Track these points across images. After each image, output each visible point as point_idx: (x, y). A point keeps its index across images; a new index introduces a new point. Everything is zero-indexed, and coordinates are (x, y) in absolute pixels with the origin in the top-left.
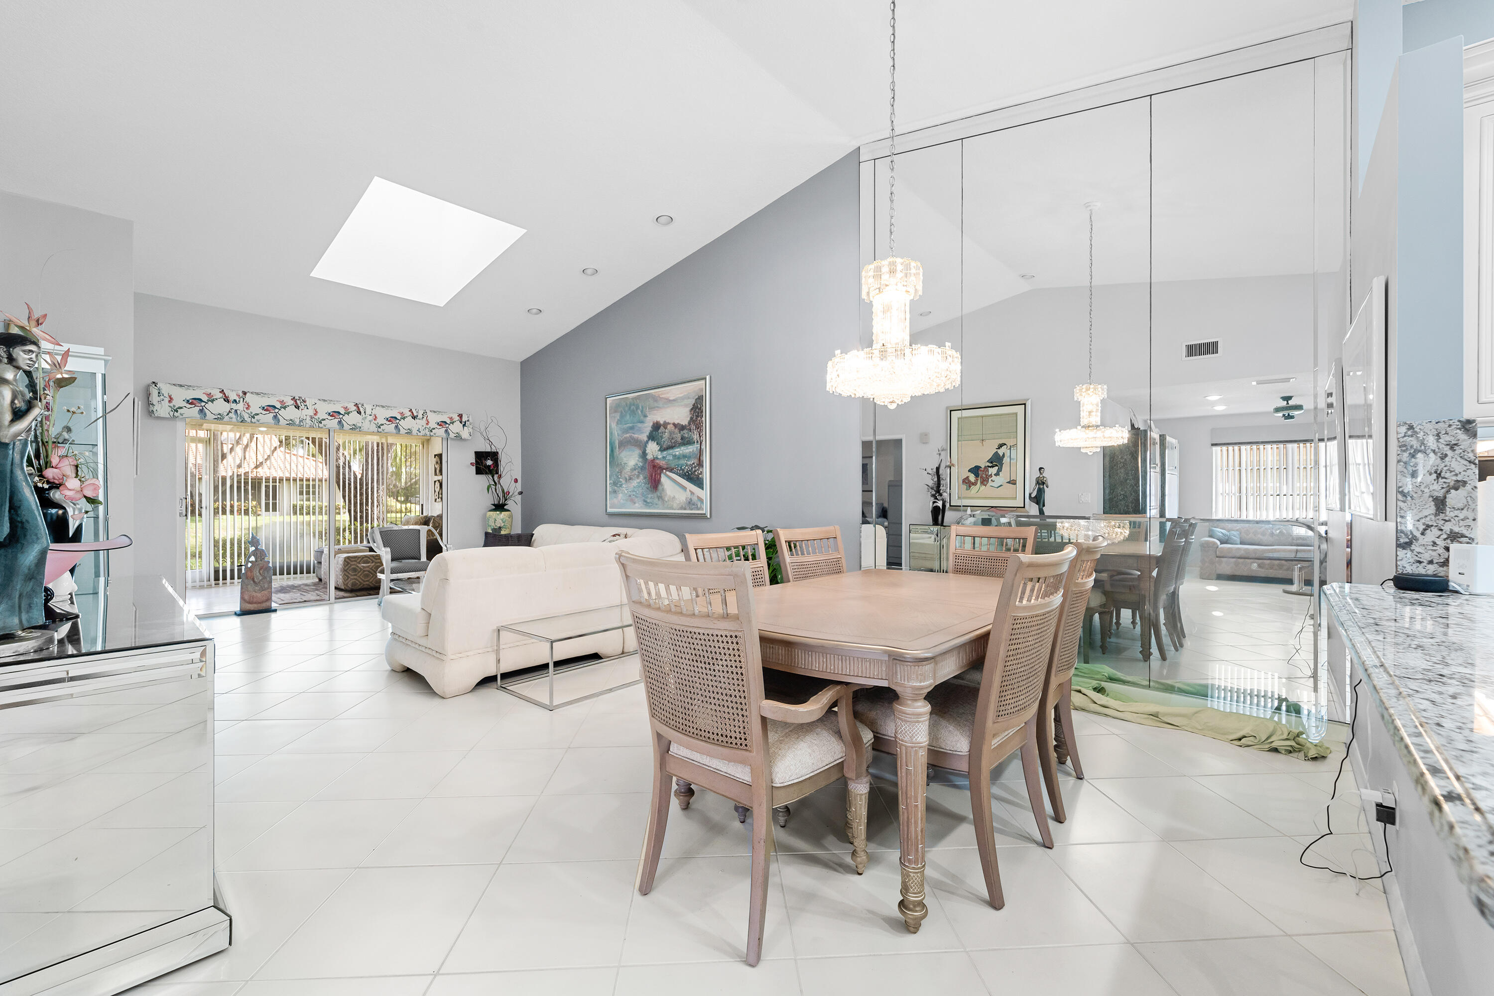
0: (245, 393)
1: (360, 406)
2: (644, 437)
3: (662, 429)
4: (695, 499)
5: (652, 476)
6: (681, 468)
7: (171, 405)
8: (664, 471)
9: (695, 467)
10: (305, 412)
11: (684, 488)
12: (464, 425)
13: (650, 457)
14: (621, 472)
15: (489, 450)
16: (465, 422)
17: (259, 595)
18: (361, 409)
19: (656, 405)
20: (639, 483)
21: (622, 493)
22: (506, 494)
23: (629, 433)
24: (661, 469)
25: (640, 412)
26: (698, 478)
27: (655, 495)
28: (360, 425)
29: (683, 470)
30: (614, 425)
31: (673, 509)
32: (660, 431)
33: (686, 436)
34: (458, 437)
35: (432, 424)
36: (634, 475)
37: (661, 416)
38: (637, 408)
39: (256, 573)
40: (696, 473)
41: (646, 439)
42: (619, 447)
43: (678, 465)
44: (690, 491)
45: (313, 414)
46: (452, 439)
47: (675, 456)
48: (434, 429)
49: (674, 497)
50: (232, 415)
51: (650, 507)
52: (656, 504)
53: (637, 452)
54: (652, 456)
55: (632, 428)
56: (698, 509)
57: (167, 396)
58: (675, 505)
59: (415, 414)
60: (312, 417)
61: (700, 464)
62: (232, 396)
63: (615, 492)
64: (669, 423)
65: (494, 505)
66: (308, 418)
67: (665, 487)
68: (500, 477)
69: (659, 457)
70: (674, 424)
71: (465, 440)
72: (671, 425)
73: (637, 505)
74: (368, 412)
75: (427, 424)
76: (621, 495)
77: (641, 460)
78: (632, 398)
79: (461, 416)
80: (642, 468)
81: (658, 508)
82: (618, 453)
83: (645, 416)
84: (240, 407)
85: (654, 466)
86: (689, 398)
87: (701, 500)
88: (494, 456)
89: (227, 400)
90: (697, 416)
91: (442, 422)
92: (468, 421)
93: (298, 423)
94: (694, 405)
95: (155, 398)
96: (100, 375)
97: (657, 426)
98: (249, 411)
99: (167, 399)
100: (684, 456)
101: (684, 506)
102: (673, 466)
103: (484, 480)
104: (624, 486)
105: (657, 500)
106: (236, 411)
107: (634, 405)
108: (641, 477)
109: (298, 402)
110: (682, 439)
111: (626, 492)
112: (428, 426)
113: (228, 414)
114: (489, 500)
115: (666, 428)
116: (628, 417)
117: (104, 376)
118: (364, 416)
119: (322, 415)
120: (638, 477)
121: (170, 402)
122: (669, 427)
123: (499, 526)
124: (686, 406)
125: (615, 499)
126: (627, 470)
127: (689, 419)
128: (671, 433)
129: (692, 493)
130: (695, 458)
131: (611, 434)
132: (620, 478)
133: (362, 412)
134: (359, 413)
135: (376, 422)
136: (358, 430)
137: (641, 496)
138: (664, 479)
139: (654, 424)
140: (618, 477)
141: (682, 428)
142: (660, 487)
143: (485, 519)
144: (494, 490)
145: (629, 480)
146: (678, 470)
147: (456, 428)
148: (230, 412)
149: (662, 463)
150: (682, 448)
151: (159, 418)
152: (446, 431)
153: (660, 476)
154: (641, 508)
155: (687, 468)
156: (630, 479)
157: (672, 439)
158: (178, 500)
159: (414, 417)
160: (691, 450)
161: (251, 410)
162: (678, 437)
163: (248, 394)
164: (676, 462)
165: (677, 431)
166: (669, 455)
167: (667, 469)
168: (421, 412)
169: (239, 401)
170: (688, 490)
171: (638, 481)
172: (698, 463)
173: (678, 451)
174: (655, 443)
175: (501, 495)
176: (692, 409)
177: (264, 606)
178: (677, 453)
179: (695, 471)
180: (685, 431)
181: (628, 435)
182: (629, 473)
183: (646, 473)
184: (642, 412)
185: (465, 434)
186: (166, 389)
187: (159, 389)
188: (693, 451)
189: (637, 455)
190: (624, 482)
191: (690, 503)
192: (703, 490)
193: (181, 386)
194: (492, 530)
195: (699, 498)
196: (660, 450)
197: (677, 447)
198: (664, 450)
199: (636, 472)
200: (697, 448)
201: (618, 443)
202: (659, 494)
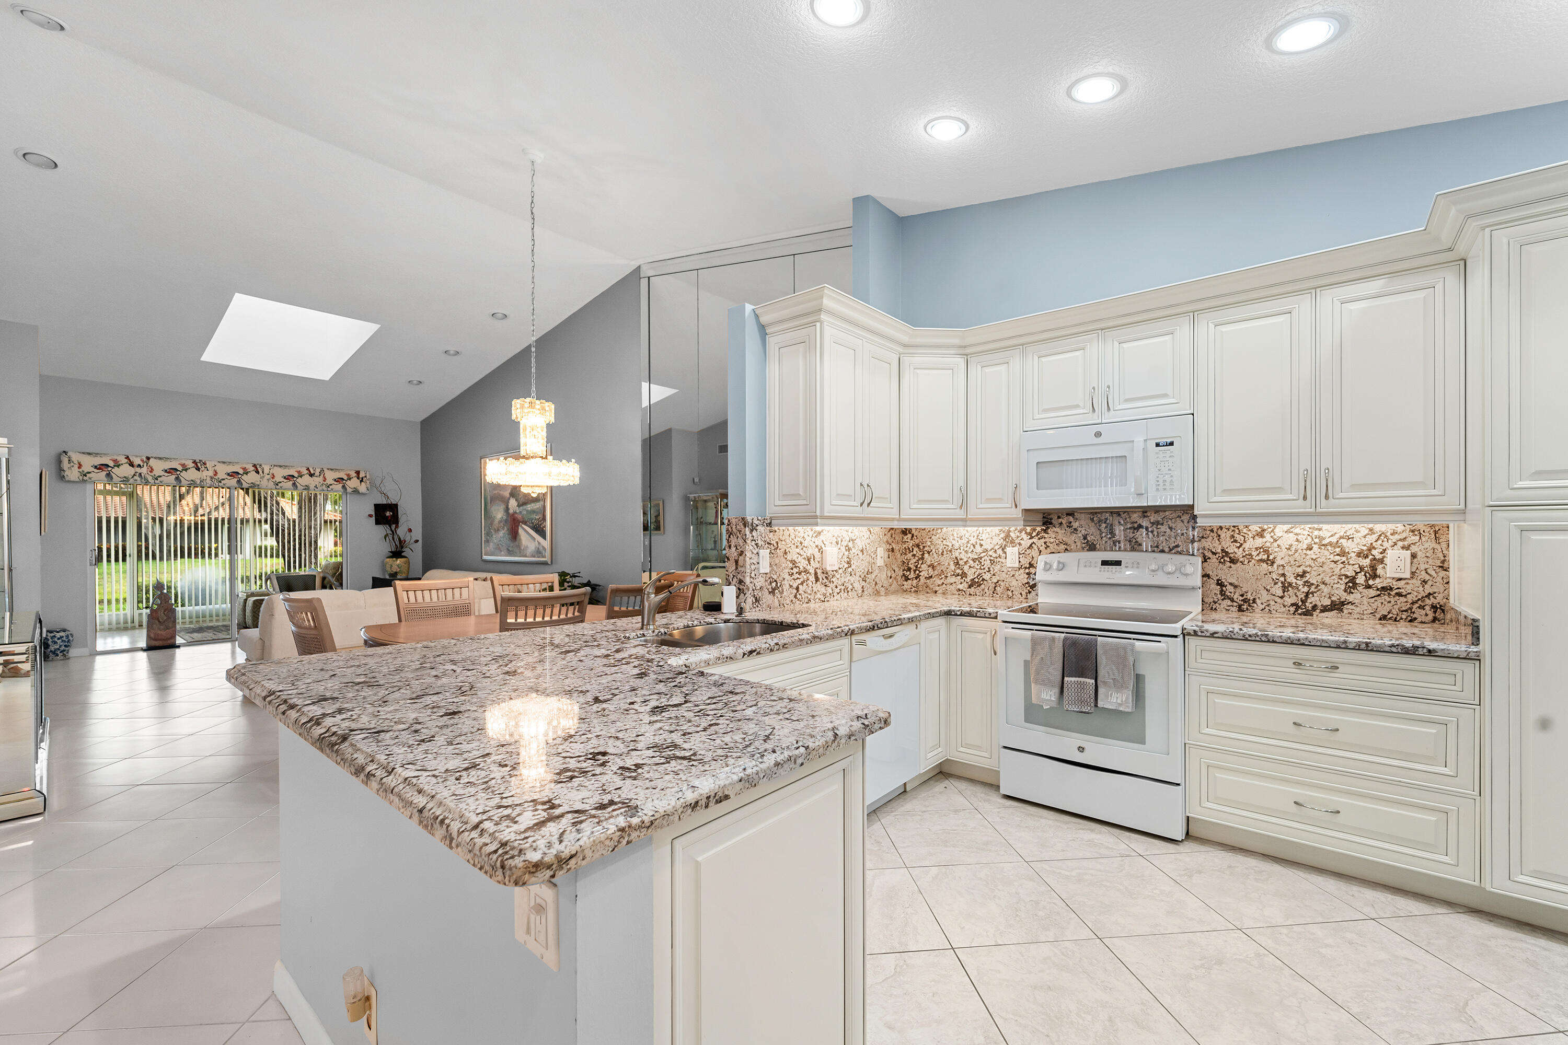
0: (148, 458)
1: (258, 466)
2: (507, 494)
4: (541, 548)
5: (512, 528)
6: (531, 521)
7: (81, 470)
9: (541, 521)
10: (206, 473)
11: (534, 539)
12: (361, 481)
13: (511, 511)
14: (492, 524)
15: (385, 502)
16: (363, 478)
17: (163, 633)
18: (260, 470)
20: (504, 534)
21: (492, 542)
22: (402, 543)
23: (497, 490)
24: (519, 522)
26: (543, 530)
27: (515, 546)
28: (258, 483)
29: (533, 523)
31: (526, 557)
34: (356, 491)
35: (329, 481)
36: (500, 527)
39: (161, 615)
40: (542, 526)
42: (490, 502)
43: (530, 519)
44: (538, 541)
45: (212, 475)
46: (350, 493)
47: (527, 511)
48: (331, 485)
49: (528, 548)
50: (137, 478)
51: (510, 556)
52: (515, 553)
53: (502, 507)
56: (543, 556)
57: (77, 463)
58: (529, 554)
59: (312, 472)
60: (211, 478)
61: (544, 519)
62: (137, 461)
63: (487, 541)
65: (390, 552)
66: (208, 478)
67: (521, 537)
68: (397, 527)
69: (517, 512)
71: (363, 494)
73: (503, 553)
74: (266, 471)
75: (324, 481)
76: (491, 544)
77: (505, 514)
79: (358, 473)
80: (506, 521)
81: (516, 557)
82: (489, 507)
84: (144, 470)
85: (514, 520)
87: (545, 550)
88: (394, 507)
89: (132, 465)
91: (339, 478)
92: (366, 477)
93: (198, 483)
95: (65, 465)
96: (4, 459)
98: (152, 474)
99: (76, 466)
100: (533, 512)
101: (533, 554)
102: (526, 519)
103: (382, 530)
104: (493, 536)
105: (516, 550)
106: (140, 474)
108: (506, 529)
109: (199, 465)
111: (495, 542)
112: (325, 483)
113: (133, 477)
114: (386, 547)
117: (7, 460)
118: (262, 475)
119: (221, 475)
120: (503, 528)
121: (79, 468)
123: (395, 571)
125: (488, 548)
126: (496, 522)
129: (539, 543)
130: (540, 513)
131: (485, 490)
132: (491, 529)
133: (261, 472)
134: (257, 472)
135: (274, 480)
137: (505, 546)
138: (521, 531)
140: (489, 528)
142: (518, 538)
143: (383, 565)
144: (391, 538)
146: (529, 523)
147: (354, 483)
148: (134, 475)
149: (519, 517)
150: (533, 505)
151: (69, 482)
152: (344, 486)
153: (518, 528)
154: (505, 557)
155: (535, 521)
156: (498, 530)
158: (88, 551)
159: (311, 475)
160: (538, 507)
161: (154, 472)
163: (151, 460)
164: (528, 516)
166: (524, 510)
167: (522, 522)
168: (318, 471)
169: (143, 466)
170: (536, 540)
171: (503, 532)
172: (543, 517)
173: (529, 507)
174: (515, 500)
175: (397, 543)
177: (169, 642)
178: (529, 509)
179: (541, 524)
181: (496, 492)
182: (497, 525)
183: (509, 525)
185: (363, 488)
186: (75, 457)
187: (69, 457)
188: (540, 507)
189: (502, 510)
190: (493, 533)
191: (539, 552)
192: (546, 541)
193: (89, 454)
194: (389, 575)
195: (543, 547)
196: (518, 506)
197: (530, 504)
198: (521, 506)
199: (502, 524)
200: (542, 505)
201: (489, 498)
202: (517, 544)
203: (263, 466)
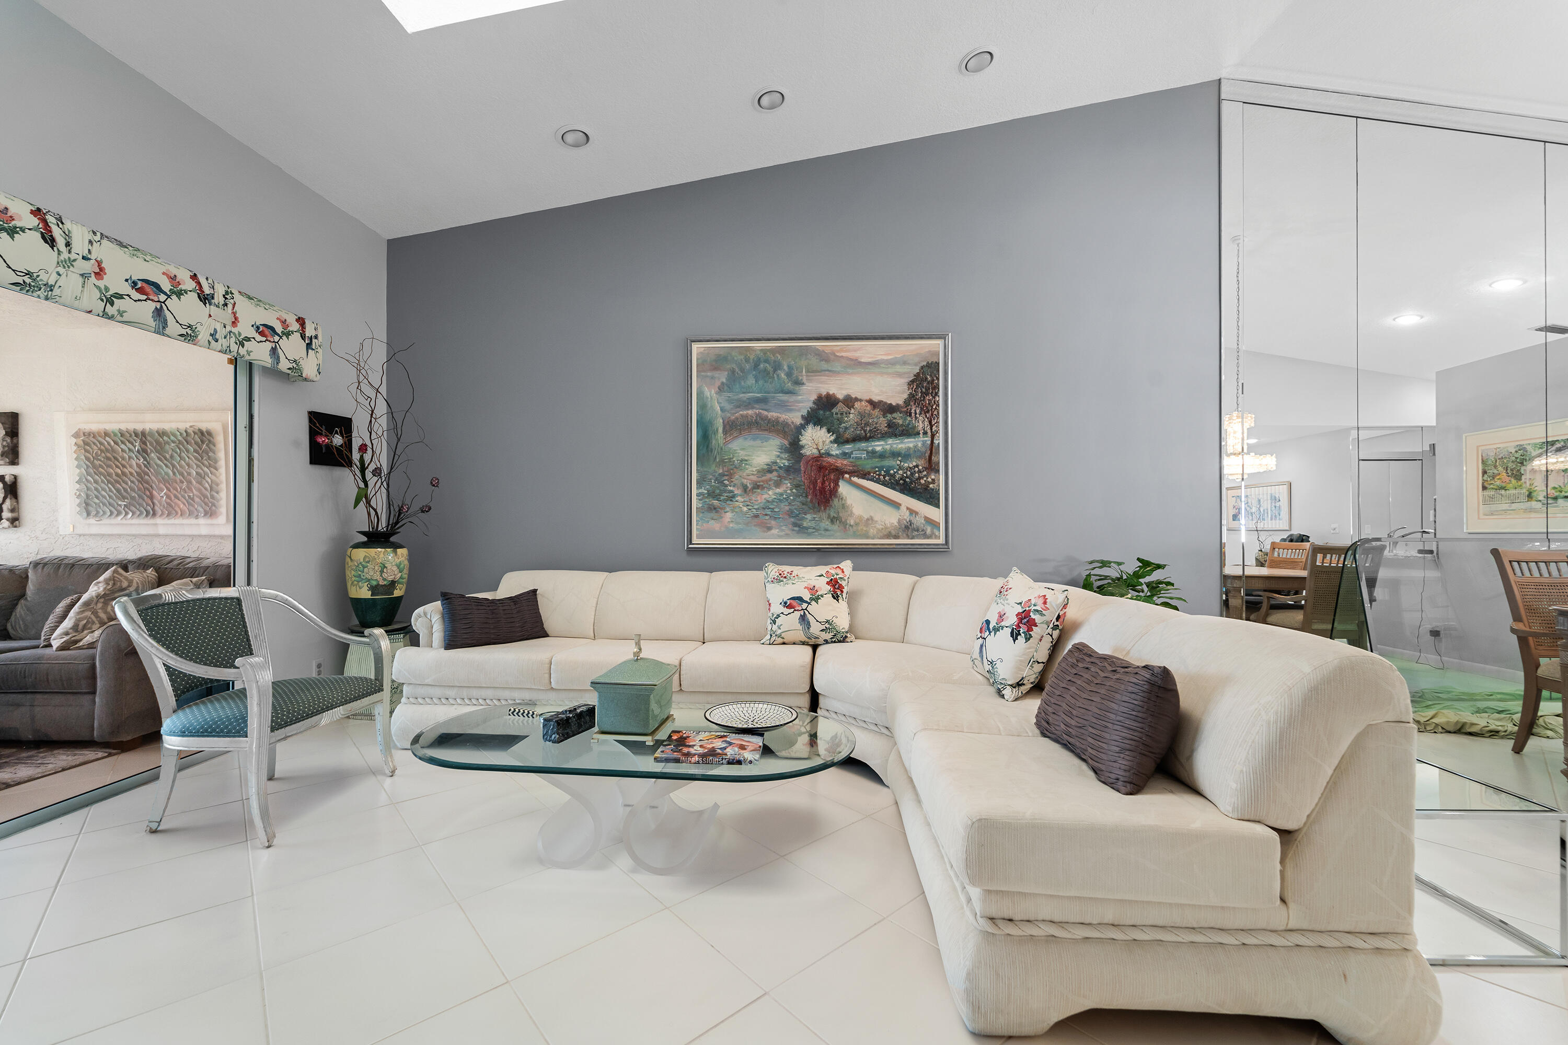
1: (52, 221)
2: (796, 418)
3: (840, 408)
4: (919, 521)
5: (814, 483)
6: (887, 472)
8: (847, 476)
9: (920, 472)
11: (896, 505)
12: (309, 346)
13: (809, 451)
14: (731, 476)
16: (311, 339)
18: (57, 232)
19: (824, 365)
20: (781, 495)
21: (733, 511)
23: (753, 408)
24: (839, 473)
25: (783, 375)
26: (926, 490)
27: (824, 515)
28: (49, 278)
29: (893, 476)
30: (710, 392)
31: (868, 537)
32: (834, 411)
33: (900, 422)
34: (297, 371)
35: (245, 328)
36: (767, 481)
37: (838, 387)
38: (776, 368)
40: (922, 481)
41: (798, 421)
42: (725, 432)
43: (881, 468)
44: (908, 508)
47: (874, 452)
48: (248, 339)
49: (871, 519)
51: (809, 535)
52: (826, 531)
54: (815, 451)
55: (763, 401)
56: (926, 537)
58: (872, 531)
59: (207, 290)
61: (933, 467)
63: (713, 509)
64: (857, 399)
65: (362, 533)
67: (849, 502)
69: (833, 453)
70: (870, 402)
71: (308, 381)
72: (864, 403)
73: (775, 531)
74: (77, 245)
75: (234, 324)
76: (729, 515)
77: (786, 456)
78: (761, 350)
79: (301, 321)
80: (788, 470)
81: (829, 537)
82: (721, 441)
83: (798, 383)
85: (821, 468)
86: (905, 363)
87: (935, 525)
88: (342, 423)
90: (925, 394)
91: (265, 325)
92: (317, 337)
94: (917, 375)
97: (826, 403)
100: (895, 454)
101: (893, 533)
102: (867, 468)
103: (323, 479)
104: (739, 498)
105: (828, 523)
107: (767, 361)
108: (787, 484)
110: (889, 426)
111: (745, 509)
112: (235, 330)
114: (351, 522)
115: (850, 406)
116: (751, 381)
118: (65, 255)
120: (778, 484)
122: (857, 405)
123: (391, 578)
124: (900, 375)
125: (713, 524)
126: (747, 472)
127: (906, 396)
128: (862, 415)
129: (912, 512)
130: (920, 457)
131: (703, 406)
132: (726, 486)
133: (60, 242)
134: (50, 241)
135: (101, 284)
136: (42, 293)
137: (787, 517)
138: (844, 489)
139: (820, 397)
140: (722, 482)
141: (890, 409)
142: (835, 502)
143: (342, 566)
145: (754, 488)
146: (879, 475)
147: (292, 347)
149: (841, 463)
150: (890, 441)
152: (274, 351)
153: (837, 485)
154: (788, 536)
155: (901, 472)
156: (756, 487)
157: (867, 424)
159: (205, 299)
160: (911, 445)
162: (881, 422)
164: (876, 462)
165: (876, 412)
166: (859, 451)
167: (852, 473)
168: (220, 290)
170: (903, 508)
171: (778, 490)
172: (926, 465)
173: (879, 446)
174: (824, 430)
176: (912, 382)
178: (878, 449)
179: (920, 478)
180: (897, 415)
181: (750, 412)
182: (754, 478)
183: (802, 478)
184: (789, 375)
185: (305, 365)
188: (915, 447)
190: (738, 492)
191: (908, 528)
192: (938, 506)
194: (374, 589)
195: (929, 521)
196: (835, 441)
197: (879, 439)
198: (847, 441)
199: (774, 476)
200: (924, 443)
201: (722, 424)
202: (832, 514)
203: (68, 225)
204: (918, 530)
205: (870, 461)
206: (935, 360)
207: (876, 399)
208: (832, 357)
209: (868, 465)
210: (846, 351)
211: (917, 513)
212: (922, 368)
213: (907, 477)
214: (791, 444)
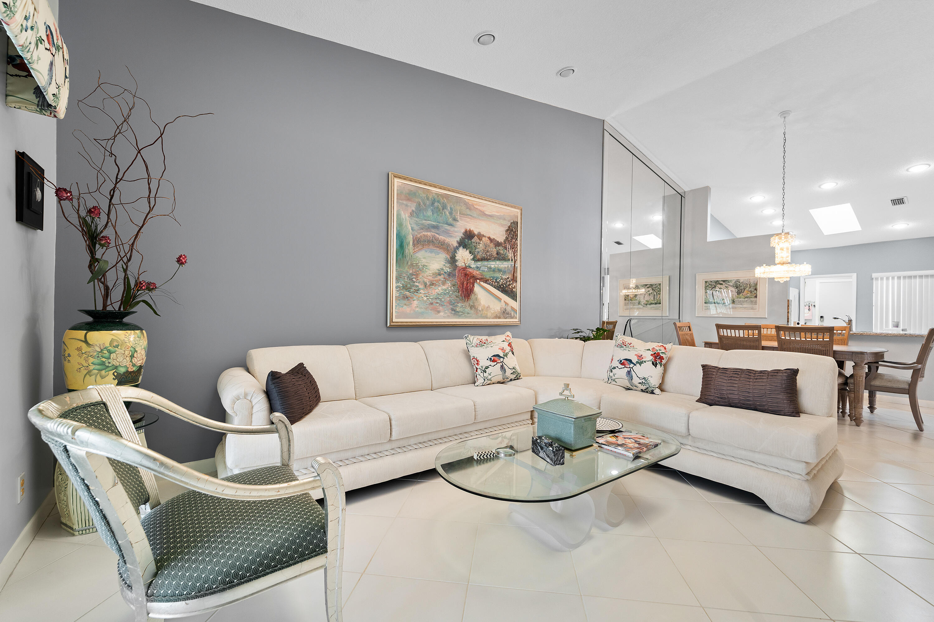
2: (453, 242)
3: (475, 239)
4: (509, 309)
5: (463, 284)
6: (496, 280)
8: (478, 281)
9: (509, 281)
11: (499, 299)
13: (460, 264)
14: (417, 275)
19: (468, 212)
20: (446, 290)
21: (418, 300)
23: (430, 231)
24: (475, 279)
25: (447, 213)
26: (512, 291)
27: (467, 304)
29: (498, 283)
30: (405, 216)
31: (487, 318)
32: (473, 240)
33: (502, 252)
36: (438, 281)
37: (477, 227)
38: (444, 207)
40: (510, 287)
41: (455, 244)
42: (414, 245)
43: (493, 278)
44: (504, 302)
47: (490, 268)
49: (488, 307)
51: (460, 316)
52: (468, 313)
54: (463, 264)
55: (436, 227)
56: (512, 318)
58: (489, 315)
61: (515, 279)
64: (483, 236)
67: (479, 297)
69: (472, 266)
70: (489, 238)
72: (487, 239)
73: (442, 314)
76: (416, 302)
77: (448, 265)
78: (436, 194)
80: (450, 274)
81: (470, 317)
82: (411, 251)
83: (455, 220)
85: (466, 275)
86: (504, 219)
87: (515, 311)
90: (512, 238)
94: (509, 227)
97: (469, 235)
100: (500, 270)
101: (498, 315)
102: (488, 278)
104: (422, 291)
105: (469, 309)
107: (438, 202)
108: (449, 284)
110: (497, 254)
111: (425, 298)
115: (480, 240)
116: (429, 213)
120: (444, 283)
122: (484, 239)
124: (502, 225)
125: (405, 307)
126: (427, 274)
127: (505, 238)
128: (485, 245)
129: (506, 304)
131: (400, 225)
132: (414, 282)
137: (448, 305)
138: (477, 288)
139: (466, 231)
140: (412, 279)
141: (498, 244)
142: (472, 296)
145: (430, 285)
146: (493, 282)
149: (476, 273)
150: (498, 262)
153: (473, 286)
154: (448, 317)
155: (502, 281)
156: (432, 284)
157: (488, 251)
160: (506, 266)
162: (494, 251)
165: (492, 245)
167: (481, 279)
170: (502, 301)
171: (444, 287)
172: (512, 278)
173: (493, 264)
174: (468, 251)
176: (507, 230)
178: (493, 266)
179: (509, 285)
180: (500, 248)
181: (429, 234)
182: (430, 278)
183: (456, 280)
184: (451, 213)
188: (508, 267)
190: (421, 286)
191: (505, 313)
192: (516, 301)
195: (513, 309)
196: (473, 259)
197: (493, 261)
198: (478, 260)
199: (441, 278)
200: (511, 265)
201: (412, 239)
202: (471, 304)
204: (508, 314)
205: (489, 273)
206: (517, 221)
207: (492, 237)
208: (472, 208)
209: (488, 275)
210: (479, 206)
211: (508, 304)
212: (511, 223)
213: (504, 284)
214: (451, 258)
